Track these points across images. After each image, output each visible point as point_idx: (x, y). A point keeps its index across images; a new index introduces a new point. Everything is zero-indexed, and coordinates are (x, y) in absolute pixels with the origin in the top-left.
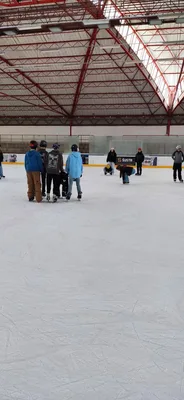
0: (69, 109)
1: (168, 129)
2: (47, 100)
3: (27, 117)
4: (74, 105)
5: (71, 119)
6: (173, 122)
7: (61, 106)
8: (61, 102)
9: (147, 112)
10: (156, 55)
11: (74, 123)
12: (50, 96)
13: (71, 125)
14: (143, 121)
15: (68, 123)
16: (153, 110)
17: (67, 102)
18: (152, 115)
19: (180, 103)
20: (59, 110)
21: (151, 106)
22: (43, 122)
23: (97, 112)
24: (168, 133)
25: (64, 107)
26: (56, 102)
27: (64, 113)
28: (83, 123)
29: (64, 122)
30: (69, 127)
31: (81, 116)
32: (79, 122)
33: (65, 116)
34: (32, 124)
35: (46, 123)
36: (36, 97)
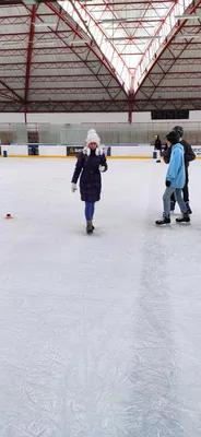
0: (21, 93)
1: (130, 116)
4: (27, 89)
5: (24, 104)
6: (135, 108)
7: (12, 90)
8: (11, 85)
9: (107, 97)
11: (29, 109)
13: (26, 112)
14: (104, 108)
15: (23, 109)
16: (113, 95)
17: (18, 85)
18: (113, 101)
19: (140, 87)
20: (10, 94)
21: (110, 90)
23: (53, 97)
24: (130, 120)
25: (17, 92)
27: (16, 98)
28: (39, 110)
29: (17, 108)
30: (24, 114)
31: (36, 102)
32: (34, 108)
33: (18, 102)
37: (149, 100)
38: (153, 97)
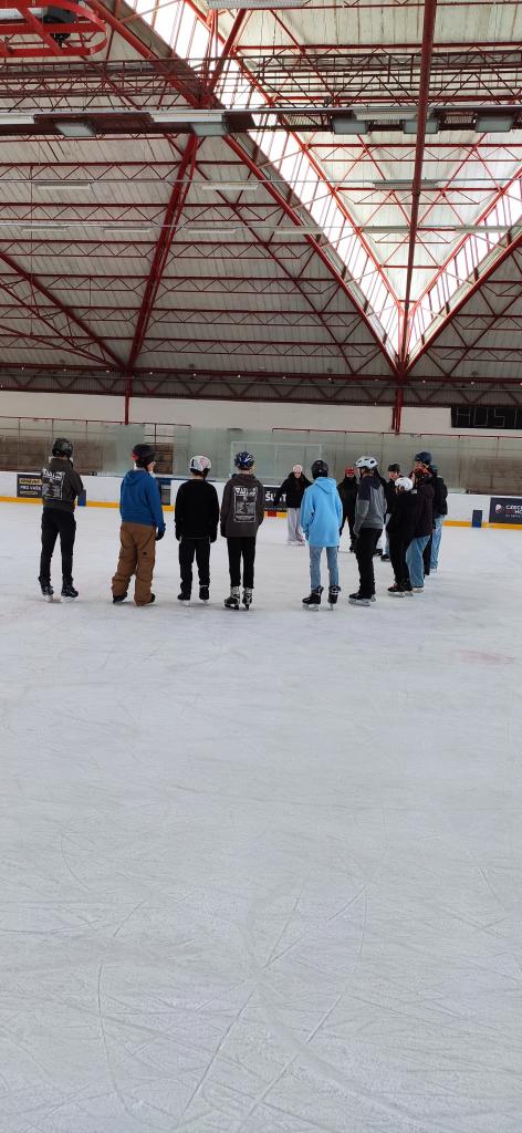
0: (123, 349)
1: (396, 416)
2: (61, 320)
4: (138, 339)
5: (127, 376)
6: (409, 396)
7: (99, 340)
8: (101, 329)
9: (339, 367)
10: (363, 215)
11: (138, 387)
12: (68, 311)
13: (129, 393)
14: (330, 392)
15: (121, 386)
16: (356, 364)
17: (118, 329)
18: (354, 377)
19: (428, 347)
20: (95, 350)
21: (349, 351)
22: (49, 383)
23: (203, 362)
24: (396, 425)
25: (109, 343)
26: (86, 329)
27: (109, 359)
28: (163, 390)
29: (108, 384)
30: (122, 399)
31: (157, 371)
32: (151, 386)
33: (112, 368)
34: (16, 386)
35: (56, 386)
36: (26, 312)
37: (448, 378)
38: (458, 373)
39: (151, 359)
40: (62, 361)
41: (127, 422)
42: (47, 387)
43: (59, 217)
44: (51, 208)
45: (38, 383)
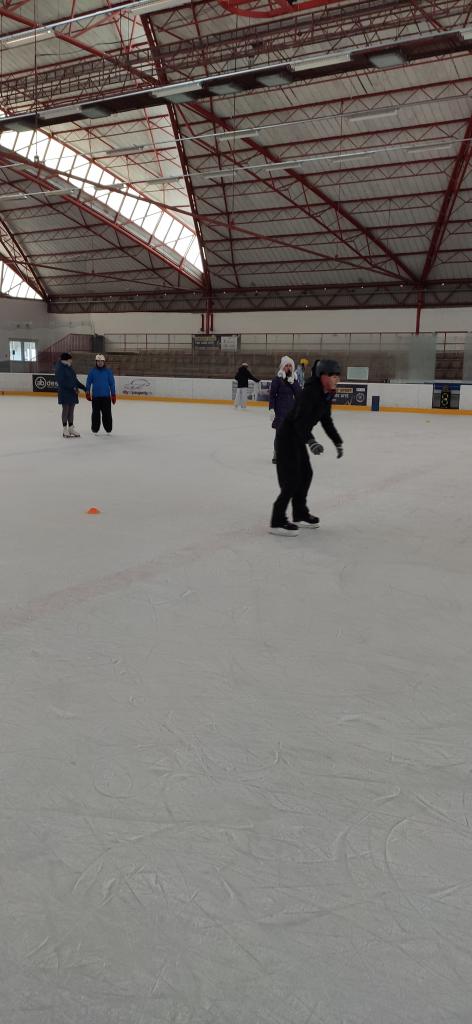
0: (416, 264)
2: (361, 242)
3: (306, 289)
4: (433, 252)
5: (419, 289)
7: (394, 257)
8: (396, 246)
11: (429, 298)
12: (368, 232)
13: (421, 305)
15: (413, 299)
17: (414, 245)
20: (391, 267)
22: (347, 301)
25: (405, 260)
26: (383, 247)
27: (403, 274)
28: (453, 300)
29: (401, 298)
30: (414, 311)
31: (449, 282)
32: (442, 296)
33: (406, 283)
34: (319, 305)
35: (353, 303)
36: (330, 237)
39: (443, 270)
40: (360, 280)
41: (418, 332)
42: (346, 304)
43: (365, 145)
44: (358, 138)
45: (339, 301)
